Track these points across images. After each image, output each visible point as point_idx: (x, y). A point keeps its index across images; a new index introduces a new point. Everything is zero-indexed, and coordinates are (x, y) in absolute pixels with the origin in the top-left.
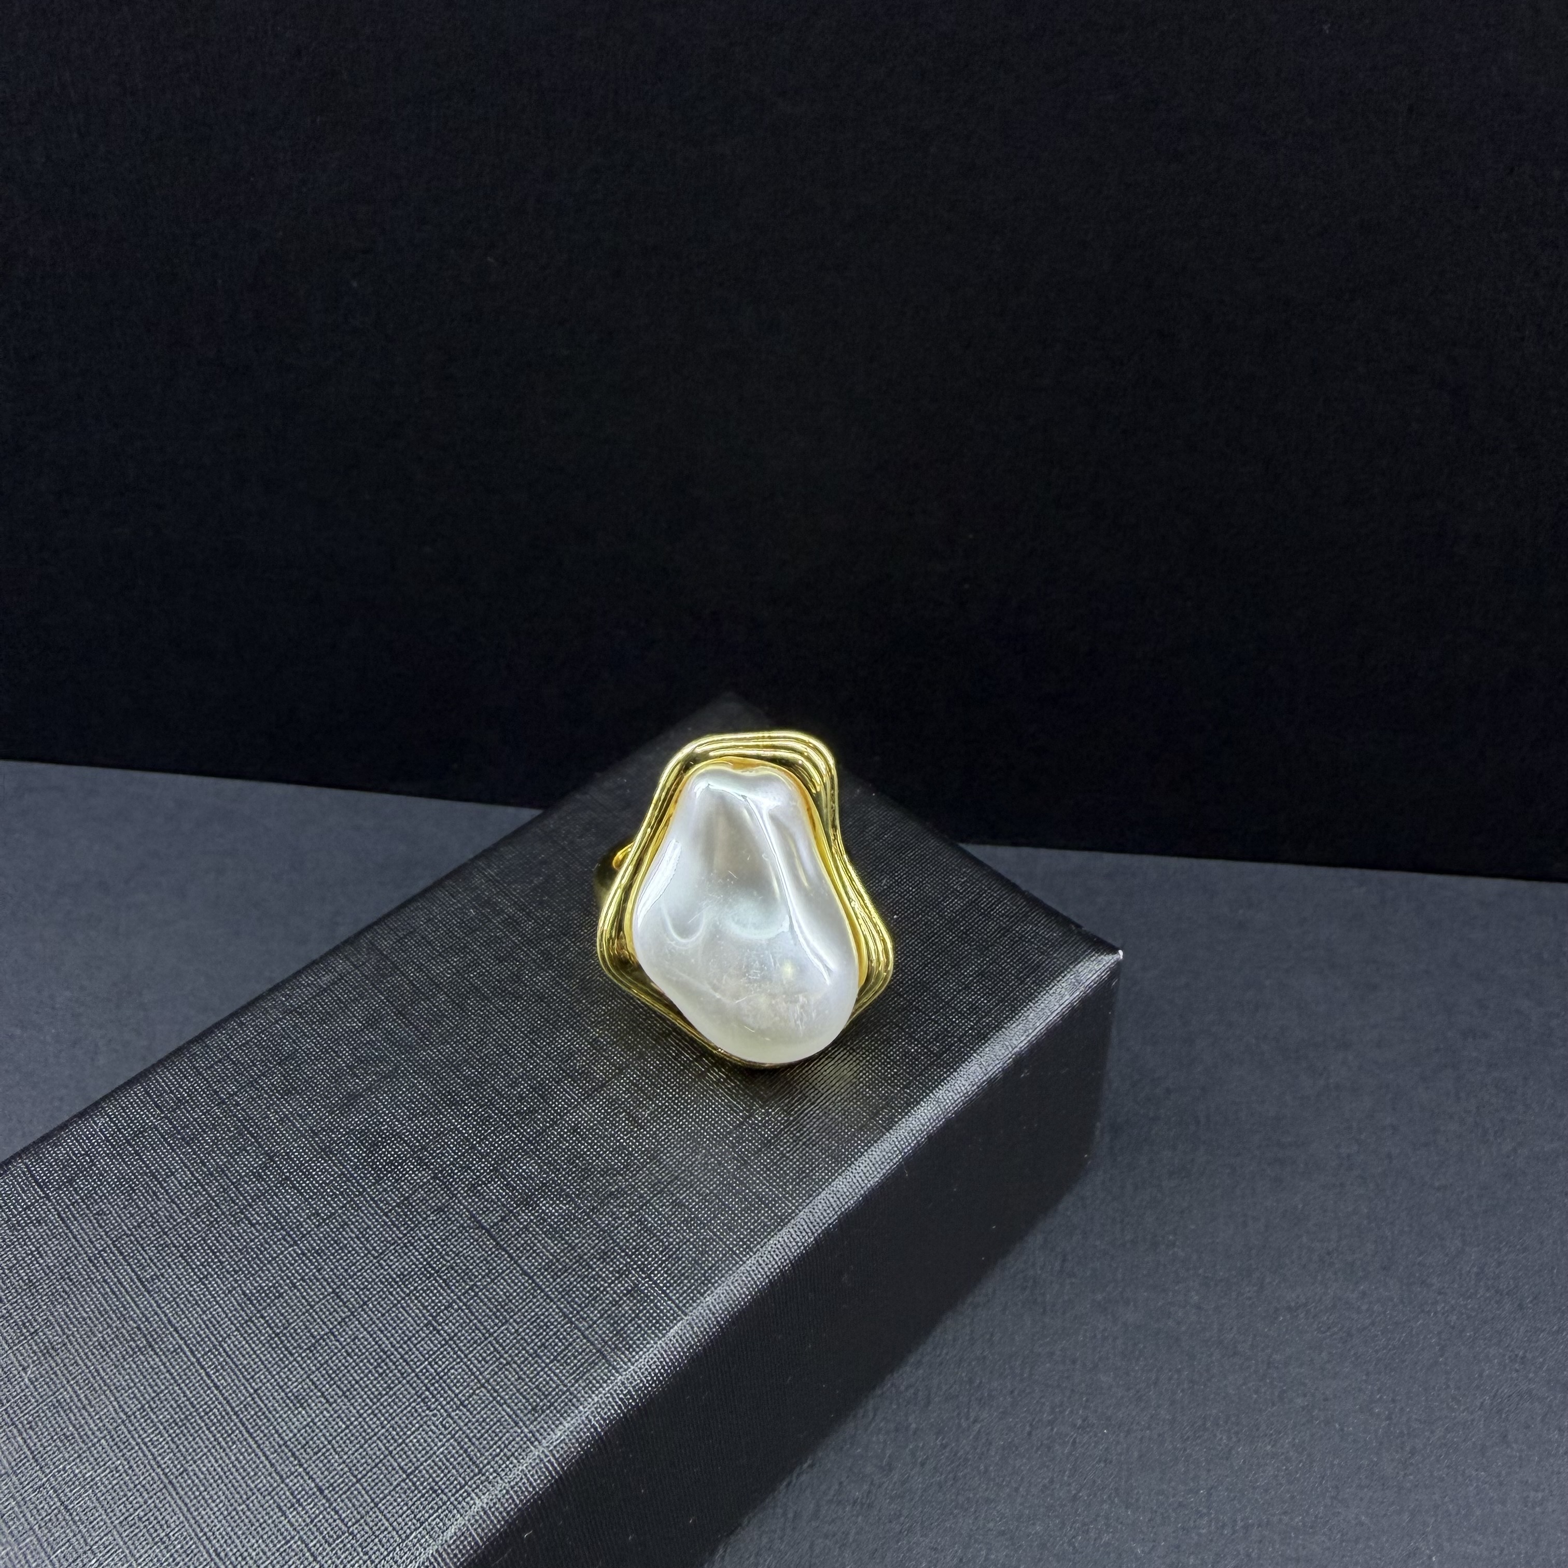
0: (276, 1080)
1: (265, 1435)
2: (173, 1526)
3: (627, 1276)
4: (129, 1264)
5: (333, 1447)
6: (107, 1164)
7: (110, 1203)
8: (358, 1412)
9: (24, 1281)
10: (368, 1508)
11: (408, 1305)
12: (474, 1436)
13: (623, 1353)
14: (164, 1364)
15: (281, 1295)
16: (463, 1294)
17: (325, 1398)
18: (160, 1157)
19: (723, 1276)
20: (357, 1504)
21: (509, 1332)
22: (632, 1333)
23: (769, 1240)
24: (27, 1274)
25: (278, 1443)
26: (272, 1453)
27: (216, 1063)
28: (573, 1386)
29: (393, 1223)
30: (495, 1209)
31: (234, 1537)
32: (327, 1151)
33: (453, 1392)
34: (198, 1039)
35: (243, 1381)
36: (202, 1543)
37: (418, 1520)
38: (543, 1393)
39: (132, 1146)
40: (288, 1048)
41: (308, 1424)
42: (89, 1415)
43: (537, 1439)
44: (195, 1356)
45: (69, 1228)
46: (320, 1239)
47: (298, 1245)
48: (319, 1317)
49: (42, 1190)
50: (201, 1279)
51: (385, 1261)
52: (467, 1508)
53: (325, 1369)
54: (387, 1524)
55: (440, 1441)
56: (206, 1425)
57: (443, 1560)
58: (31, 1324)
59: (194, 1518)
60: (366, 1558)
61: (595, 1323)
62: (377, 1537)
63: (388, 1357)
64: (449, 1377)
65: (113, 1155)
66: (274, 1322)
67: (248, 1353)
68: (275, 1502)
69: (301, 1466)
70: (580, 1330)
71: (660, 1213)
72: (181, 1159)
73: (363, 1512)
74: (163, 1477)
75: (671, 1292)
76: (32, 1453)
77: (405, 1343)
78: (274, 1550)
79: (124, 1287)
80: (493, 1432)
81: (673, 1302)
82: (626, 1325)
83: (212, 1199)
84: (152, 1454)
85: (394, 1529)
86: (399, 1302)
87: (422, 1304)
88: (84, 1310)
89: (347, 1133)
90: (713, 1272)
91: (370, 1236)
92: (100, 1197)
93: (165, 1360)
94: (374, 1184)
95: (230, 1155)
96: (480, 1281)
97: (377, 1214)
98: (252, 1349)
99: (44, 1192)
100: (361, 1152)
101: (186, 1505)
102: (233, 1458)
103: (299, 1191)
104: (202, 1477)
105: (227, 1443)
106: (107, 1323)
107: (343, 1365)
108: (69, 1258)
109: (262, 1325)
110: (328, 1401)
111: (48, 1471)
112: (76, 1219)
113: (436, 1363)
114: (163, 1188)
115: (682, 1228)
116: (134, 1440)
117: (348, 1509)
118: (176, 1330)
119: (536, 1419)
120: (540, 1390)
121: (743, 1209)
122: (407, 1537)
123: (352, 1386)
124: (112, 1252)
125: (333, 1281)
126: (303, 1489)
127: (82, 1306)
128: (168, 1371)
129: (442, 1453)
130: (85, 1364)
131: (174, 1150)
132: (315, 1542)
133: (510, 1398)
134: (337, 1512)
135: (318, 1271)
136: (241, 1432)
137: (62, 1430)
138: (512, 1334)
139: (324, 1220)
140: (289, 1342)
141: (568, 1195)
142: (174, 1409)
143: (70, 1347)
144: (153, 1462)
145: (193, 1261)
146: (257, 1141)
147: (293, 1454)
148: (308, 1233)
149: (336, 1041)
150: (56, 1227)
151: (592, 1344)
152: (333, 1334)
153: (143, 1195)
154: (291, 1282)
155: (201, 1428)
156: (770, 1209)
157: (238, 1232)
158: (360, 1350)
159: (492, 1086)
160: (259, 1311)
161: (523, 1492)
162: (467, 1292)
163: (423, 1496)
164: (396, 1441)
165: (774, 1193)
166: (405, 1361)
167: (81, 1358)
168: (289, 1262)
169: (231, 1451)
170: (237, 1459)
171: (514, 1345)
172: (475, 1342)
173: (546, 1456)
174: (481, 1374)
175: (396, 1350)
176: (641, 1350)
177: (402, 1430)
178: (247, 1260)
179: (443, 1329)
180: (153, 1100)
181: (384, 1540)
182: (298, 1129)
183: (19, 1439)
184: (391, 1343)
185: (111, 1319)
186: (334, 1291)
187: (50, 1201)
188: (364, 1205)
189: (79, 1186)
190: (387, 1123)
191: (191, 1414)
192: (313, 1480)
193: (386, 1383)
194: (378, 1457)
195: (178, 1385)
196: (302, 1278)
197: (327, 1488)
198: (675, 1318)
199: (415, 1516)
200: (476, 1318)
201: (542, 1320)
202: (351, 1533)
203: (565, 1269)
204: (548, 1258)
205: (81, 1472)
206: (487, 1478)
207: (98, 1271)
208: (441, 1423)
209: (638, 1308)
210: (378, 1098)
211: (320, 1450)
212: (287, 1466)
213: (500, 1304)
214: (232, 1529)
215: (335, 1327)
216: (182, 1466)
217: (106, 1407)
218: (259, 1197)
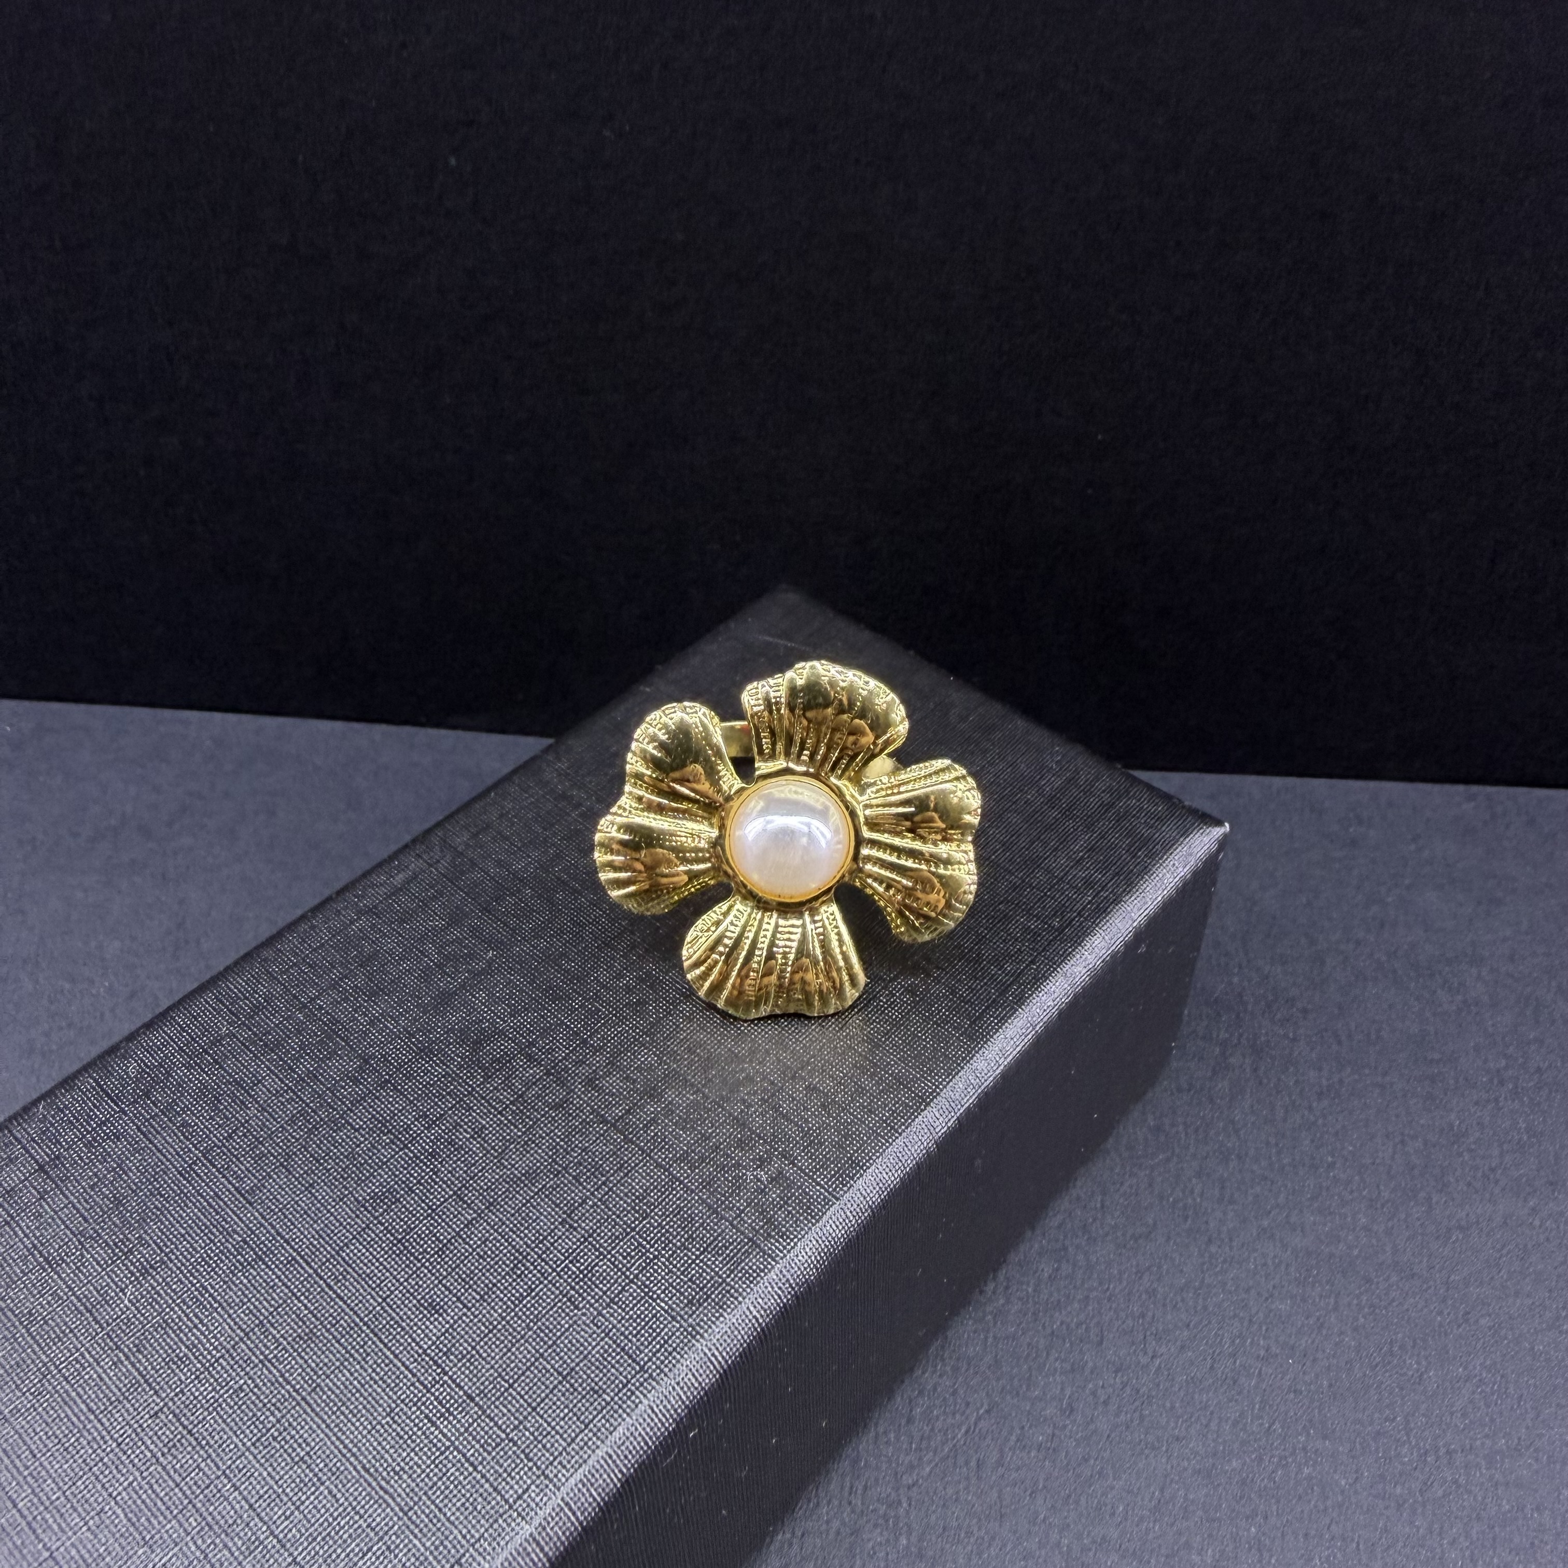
0: (360, 981)
1: (401, 1345)
2: (313, 1444)
3: (769, 1163)
4: (224, 1176)
5: (478, 1352)
6: (185, 1074)
7: (194, 1115)
8: (500, 1315)
9: (109, 1199)
10: (525, 1413)
11: (538, 1204)
12: (631, 1333)
13: (777, 1241)
14: (278, 1277)
15: (398, 1200)
16: (597, 1190)
17: (462, 1303)
18: (243, 1065)
19: (870, 1158)
20: (513, 1410)
21: (652, 1225)
22: (784, 1219)
23: (913, 1120)
24: (111, 1192)
25: (417, 1352)
26: (412, 1363)
27: (291, 967)
28: (728, 1276)
29: (509, 1121)
30: (617, 1103)
31: (383, 1452)
32: (425, 1052)
33: (601, 1289)
34: (270, 942)
35: (369, 1290)
36: (348, 1460)
37: (582, 1422)
38: (698, 1286)
39: (209, 1055)
40: (368, 949)
41: (447, 1331)
42: (202, 1333)
43: (698, 1333)
44: (311, 1267)
45: (151, 1142)
46: (431, 1141)
47: (409, 1149)
48: (443, 1220)
49: (116, 1104)
50: (307, 1189)
51: (507, 1160)
52: (633, 1406)
53: (457, 1273)
54: (549, 1429)
55: (594, 1340)
56: (334, 1337)
57: (614, 1462)
58: (123, 1243)
59: (335, 1435)
60: (530, 1464)
61: (743, 1211)
62: (540, 1442)
63: (525, 1257)
64: (593, 1275)
65: (190, 1065)
66: (394, 1227)
67: (370, 1261)
68: (422, 1412)
69: (446, 1374)
70: (727, 1220)
71: (794, 1099)
72: (266, 1066)
73: (521, 1418)
74: (294, 1394)
75: (819, 1177)
76: (143, 1377)
77: (541, 1242)
78: (429, 1462)
79: (222, 1200)
80: (651, 1327)
81: (822, 1187)
82: (776, 1213)
83: (307, 1105)
84: (279, 1371)
85: (557, 1433)
86: (528, 1201)
87: (554, 1202)
88: (181, 1226)
89: (445, 1033)
90: (860, 1155)
91: (487, 1135)
92: (182, 1109)
93: (279, 1273)
94: (482, 1083)
95: (321, 1059)
96: (612, 1175)
97: (491, 1113)
98: (374, 1257)
99: (118, 1106)
100: (464, 1050)
101: (324, 1421)
102: (370, 1370)
103: (402, 1094)
104: (338, 1392)
105: (361, 1355)
106: (209, 1238)
107: (476, 1268)
108: (156, 1173)
109: (381, 1232)
110: (465, 1306)
111: (164, 1395)
112: (158, 1133)
113: (578, 1261)
114: (251, 1096)
115: (820, 1113)
116: (257, 1357)
117: (504, 1415)
118: (286, 1241)
119: (694, 1312)
120: (694, 1283)
121: (882, 1091)
122: (573, 1440)
123: (491, 1289)
124: (203, 1165)
125: (453, 1183)
126: (452, 1398)
127: (178, 1222)
128: (284, 1284)
129: (598, 1352)
130: (190, 1282)
131: (258, 1058)
132: (472, 1451)
133: (663, 1292)
134: (492, 1419)
135: (435, 1173)
136: (374, 1343)
137: (174, 1351)
138: (655, 1228)
139: (434, 1122)
140: (413, 1247)
141: (692, 1085)
142: (296, 1323)
143: (171, 1265)
144: (281, 1380)
145: (295, 1169)
146: (347, 1044)
147: (435, 1363)
148: (419, 1135)
149: (421, 940)
150: (137, 1142)
151: (742, 1233)
152: (461, 1237)
153: (229, 1104)
154: (407, 1186)
155: (329, 1341)
156: (910, 1089)
157: (341, 1138)
158: (493, 1252)
159: (595, 978)
160: (376, 1218)
161: (689, 1388)
162: (600, 1187)
163: (584, 1397)
164: (545, 1343)
165: (911, 1073)
166: (543, 1260)
167: (185, 1276)
168: (402, 1166)
169: (367, 1362)
170: (374, 1371)
171: (659, 1239)
172: (617, 1238)
173: (710, 1350)
174: (628, 1269)
175: (533, 1250)
176: (796, 1237)
177: (551, 1331)
178: (355, 1166)
179: (579, 1226)
180: (227, 1007)
181: (548, 1445)
182: (391, 1031)
183: (126, 1363)
184: (526, 1243)
185: (213, 1234)
186: (455, 1193)
187: (126, 1115)
188: (475, 1105)
189: (157, 1099)
190: (488, 1021)
191: (316, 1327)
192: (461, 1388)
193: (526, 1284)
194: (528, 1360)
195: (298, 1298)
196: (419, 1182)
197: (478, 1395)
198: (827, 1203)
199: (578, 1419)
200: (614, 1213)
201: (686, 1212)
202: (511, 1440)
203: (702, 1159)
204: (682, 1149)
205: (201, 1394)
206: (651, 1375)
207: (191, 1185)
208: (592, 1322)
209: (786, 1195)
210: (474, 996)
211: (464, 1357)
212: (430, 1375)
213: (637, 1198)
214: (379, 1444)
215: (462, 1230)
216: (314, 1381)
217: (220, 1324)
218: (358, 1102)
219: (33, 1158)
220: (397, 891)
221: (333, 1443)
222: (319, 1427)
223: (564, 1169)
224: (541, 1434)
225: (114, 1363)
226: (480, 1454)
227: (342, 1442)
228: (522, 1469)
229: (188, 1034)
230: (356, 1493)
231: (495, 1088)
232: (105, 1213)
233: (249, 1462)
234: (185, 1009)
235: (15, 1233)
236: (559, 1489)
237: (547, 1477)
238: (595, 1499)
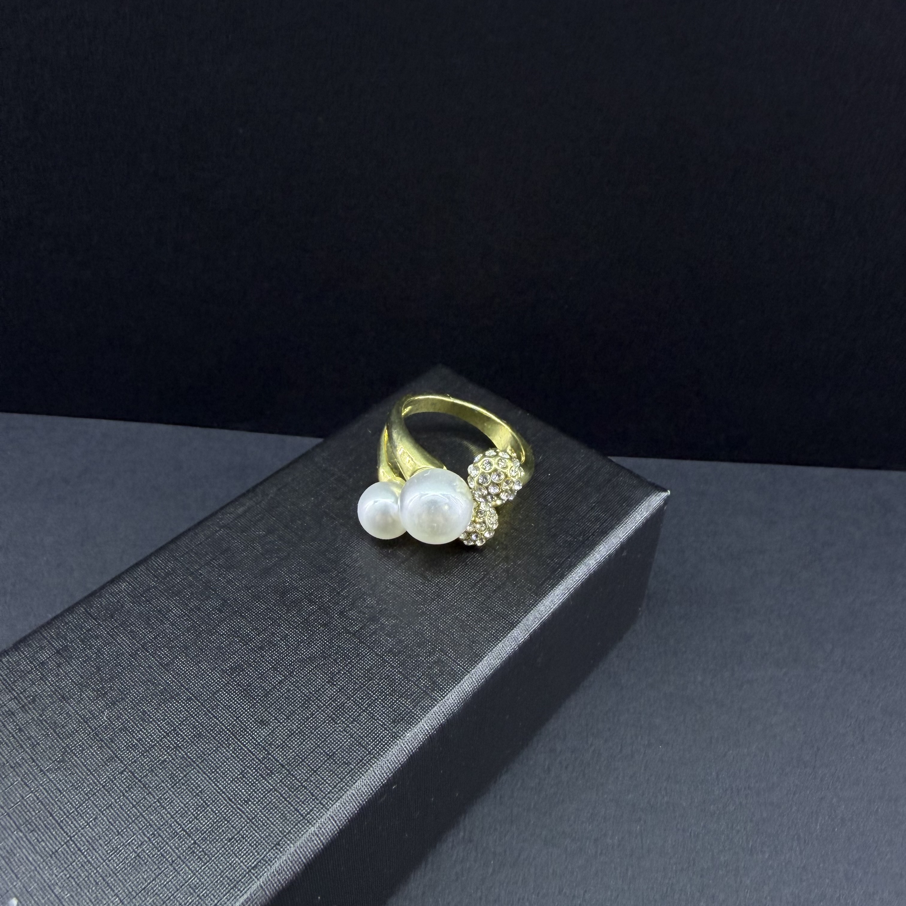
1: (247, 740)
2: (203, 787)
3: (434, 654)
4: (153, 657)
5: (286, 744)
6: (131, 606)
7: (137, 627)
8: (297, 726)
9: (94, 668)
10: (310, 773)
11: (316, 673)
12: (364, 736)
13: (438, 692)
14: (183, 707)
15: (243, 670)
16: (346, 666)
17: (277, 720)
18: (161, 602)
19: (485, 653)
20: (304, 772)
21: (374, 684)
22: (441, 682)
23: (507, 635)
24: (95, 664)
25: (255, 744)
26: (252, 749)
27: (185, 554)
28: (413, 709)
29: (300, 632)
30: (355, 624)
31: (238, 791)
32: (256, 597)
34: (174, 541)
35: (230, 713)
36: (221, 795)
37: (340, 778)
38: (398, 713)
39: (144, 597)
40: (225, 546)
41: (270, 733)
42: (144, 733)
43: (398, 736)
44: (200, 702)
45: (115, 640)
46: (260, 641)
47: (249, 645)
48: (267, 680)
49: (96, 621)
50: (196, 664)
51: (299, 651)
52: (365, 771)
53: (275, 706)
54: (323, 781)
55: (345, 739)
56: (212, 736)
57: (356, 797)
58: (102, 689)
59: (214, 783)
60: (314, 798)
61: (420, 678)
62: (318, 787)
63: (309, 699)
64: (344, 708)
65: (134, 602)
66: (242, 683)
67: (230, 699)
68: (258, 773)
69: (270, 754)
70: (412, 682)
71: (446, 623)
72: (173, 603)
73: (308, 776)
74: (192, 763)
75: (459, 661)
76: (115, 754)
77: (318, 691)
78: (262, 796)
79: (152, 669)
80: (374, 733)
81: (461, 666)
82: (437, 678)
84: (184, 752)
85: (327, 783)
86: (310, 671)
87: (324, 672)
88: (132, 681)
89: (266, 588)
90: (480, 651)
91: (289, 638)
92: (130, 624)
93: (183, 705)
94: (286, 613)
95: (202, 600)
97: (291, 628)
98: (232, 697)
100: (276, 597)
101: (208, 776)
102: (231, 752)
103: (244, 617)
104: (215, 762)
105: (226, 745)
106: (146, 687)
107: (285, 703)
108: (119, 655)
109: (235, 685)
110: (279, 722)
111: (126, 763)
112: (118, 635)
113: (337, 701)
114: (166, 618)
115: (460, 630)
116: (173, 745)
117: (300, 774)
118: (186, 689)
119: (396, 726)
120: (396, 712)
121: (491, 620)
122: (335, 786)
123: (292, 714)
124: (142, 651)
125: (272, 662)
126: (273, 766)
127: (130, 679)
128: (186, 710)
129: (347, 745)
130: (137, 708)
131: (169, 599)
132: (284, 791)
133: (380, 716)
134: (294, 776)
135: (262, 657)
136: (233, 739)
137: (130, 742)
138: (376, 685)
139: (261, 632)
140: (252, 693)
142: (193, 729)
143: (127, 700)
144: (185, 756)
145: (190, 654)
146: (216, 592)
147: (264, 749)
148: (254, 638)
149: (252, 541)
150: (107, 640)
151: (420, 688)
152: (276, 688)
153: (155, 621)
154: (248, 663)
155: (210, 738)
156: (505, 619)
158: (293, 696)
160: (233, 678)
161: (393, 763)
163: (340, 766)
164: (320, 740)
165: (506, 611)
166: (319, 700)
167: (134, 705)
168: (245, 653)
169: (229, 748)
170: (233, 752)
171: (378, 690)
172: (356, 690)
173: (404, 744)
174: (362, 705)
175: (313, 695)
176: (447, 690)
177: (323, 734)
178: (221, 653)
179: (337, 683)
180: (152, 573)
181: (323, 789)
182: (238, 586)
183: (105, 747)
184: (309, 692)
185: (148, 685)
186: (273, 667)
188: (282, 624)
189: (117, 618)
190: (288, 582)
191: (203, 731)
192: (278, 761)
193: (310, 711)
194: (312, 748)
195: (193, 717)
196: (254, 661)
197: (286, 765)
198: (463, 675)
199: (337, 777)
200: (354, 678)
201: (391, 678)
202: (304, 786)
203: (400, 652)
204: (389, 647)
205: (145, 762)
206: (374, 756)
207: (136, 661)
208: (344, 730)
209: (442, 670)
210: (281, 570)
211: (279, 746)
212: (262, 755)
213: (366, 670)
214: (237, 787)
215: (277, 684)
216: (202, 757)
217: (154, 729)
218: (222, 621)
219: (54, 647)
220: (239, 516)
221: (213, 787)
222: (205, 778)
223: (328, 655)
224: (319, 783)
225: (99, 747)
226: (288, 793)
227: (218, 786)
228: (309, 800)
229: (132, 586)
230: (225, 811)
231: (293, 615)
232: (92, 674)
233: (170, 796)
234: (130, 573)
235: (46, 683)
236: (328, 810)
237: (322, 804)
238: (346, 816)
